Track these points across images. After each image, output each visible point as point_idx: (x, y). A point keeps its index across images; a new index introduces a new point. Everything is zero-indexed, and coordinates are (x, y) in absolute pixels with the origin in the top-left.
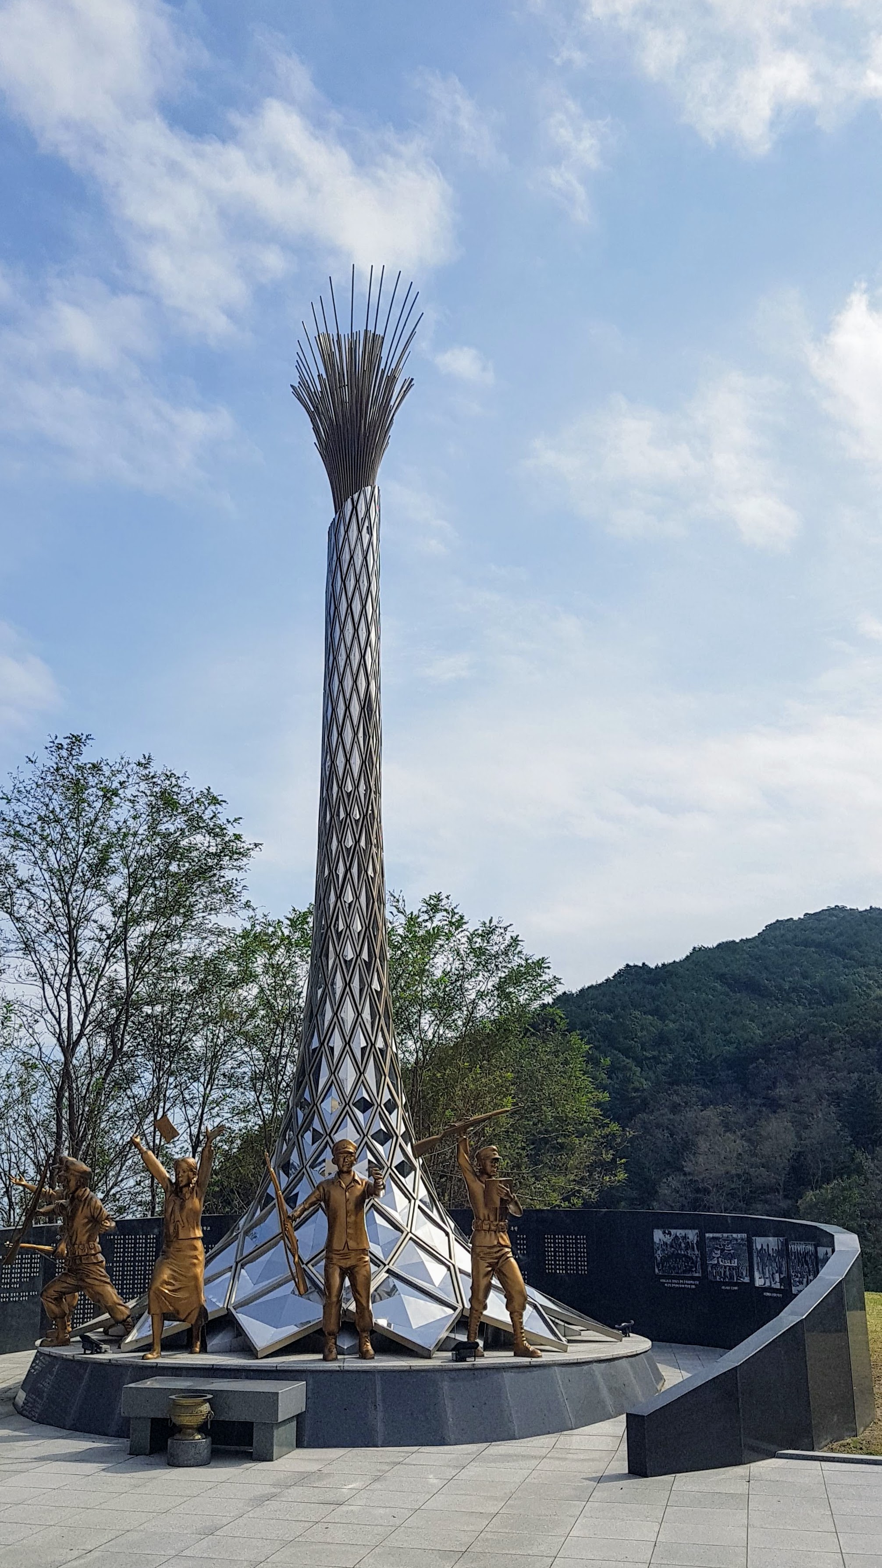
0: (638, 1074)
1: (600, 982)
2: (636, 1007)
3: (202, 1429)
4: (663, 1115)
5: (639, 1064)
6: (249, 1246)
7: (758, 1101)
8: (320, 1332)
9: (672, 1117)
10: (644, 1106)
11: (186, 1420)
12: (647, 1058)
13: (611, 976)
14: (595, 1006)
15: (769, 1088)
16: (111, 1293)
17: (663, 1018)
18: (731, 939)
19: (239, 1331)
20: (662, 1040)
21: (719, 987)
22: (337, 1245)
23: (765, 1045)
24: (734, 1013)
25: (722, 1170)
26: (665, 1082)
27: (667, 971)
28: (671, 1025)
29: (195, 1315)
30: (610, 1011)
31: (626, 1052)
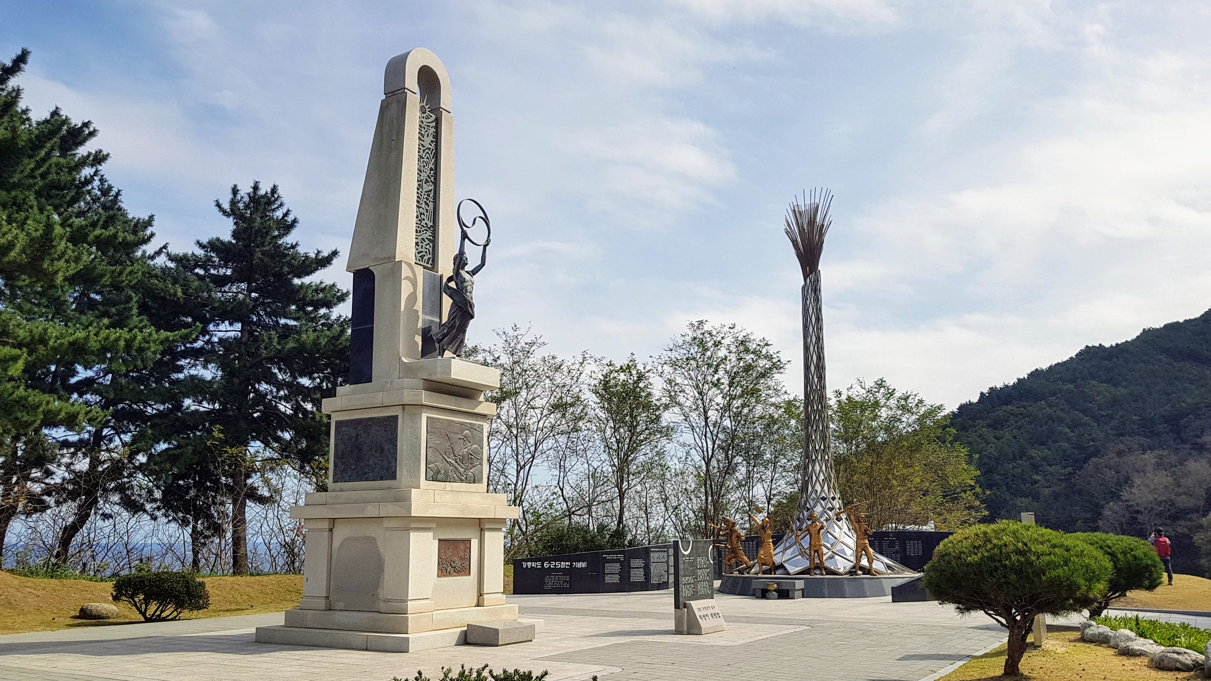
0: (1096, 428)
1: (1065, 360)
2: (1093, 378)
3: (775, 591)
4: (1110, 459)
5: (1096, 419)
6: (788, 544)
7: (1188, 446)
8: (809, 569)
9: (1117, 459)
10: (1097, 453)
11: (770, 588)
12: (1103, 416)
13: (1073, 355)
14: (1059, 379)
15: (1197, 436)
16: (746, 558)
17: (1115, 385)
18: (1175, 321)
19: (786, 569)
20: (1115, 402)
21: (1164, 359)
22: (812, 543)
23: (1196, 404)
24: (1177, 378)
25: (1150, 497)
26: (1113, 435)
27: (1121, 350)
28: (1123, 390)
29: (771, 564)
30: (1072, 382)
31: (1085, 412)
